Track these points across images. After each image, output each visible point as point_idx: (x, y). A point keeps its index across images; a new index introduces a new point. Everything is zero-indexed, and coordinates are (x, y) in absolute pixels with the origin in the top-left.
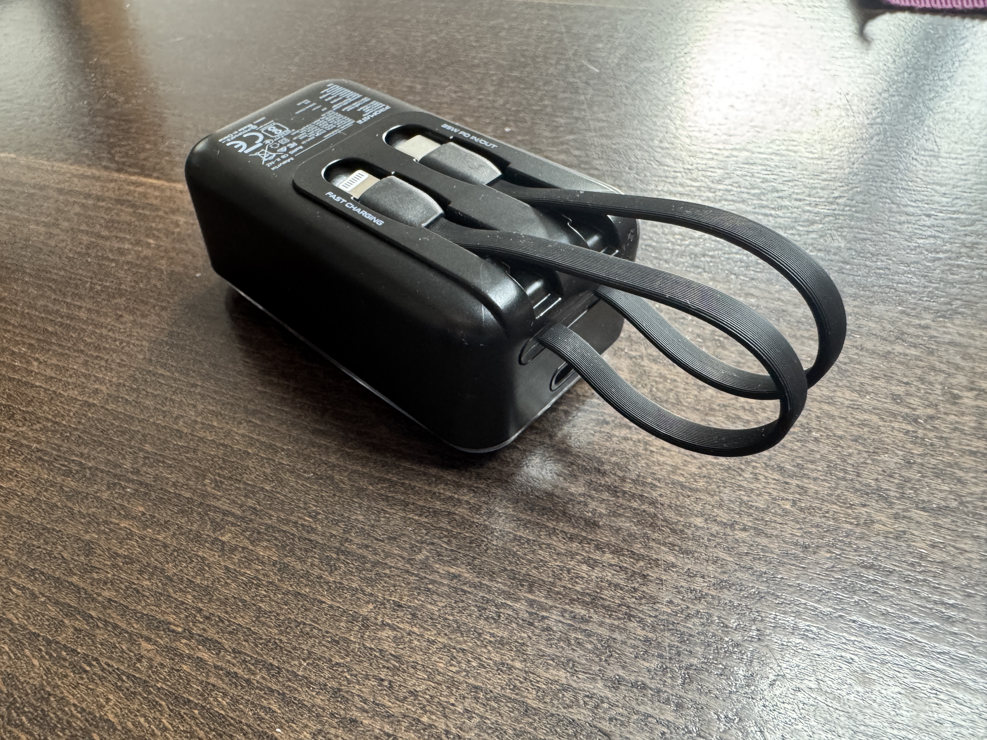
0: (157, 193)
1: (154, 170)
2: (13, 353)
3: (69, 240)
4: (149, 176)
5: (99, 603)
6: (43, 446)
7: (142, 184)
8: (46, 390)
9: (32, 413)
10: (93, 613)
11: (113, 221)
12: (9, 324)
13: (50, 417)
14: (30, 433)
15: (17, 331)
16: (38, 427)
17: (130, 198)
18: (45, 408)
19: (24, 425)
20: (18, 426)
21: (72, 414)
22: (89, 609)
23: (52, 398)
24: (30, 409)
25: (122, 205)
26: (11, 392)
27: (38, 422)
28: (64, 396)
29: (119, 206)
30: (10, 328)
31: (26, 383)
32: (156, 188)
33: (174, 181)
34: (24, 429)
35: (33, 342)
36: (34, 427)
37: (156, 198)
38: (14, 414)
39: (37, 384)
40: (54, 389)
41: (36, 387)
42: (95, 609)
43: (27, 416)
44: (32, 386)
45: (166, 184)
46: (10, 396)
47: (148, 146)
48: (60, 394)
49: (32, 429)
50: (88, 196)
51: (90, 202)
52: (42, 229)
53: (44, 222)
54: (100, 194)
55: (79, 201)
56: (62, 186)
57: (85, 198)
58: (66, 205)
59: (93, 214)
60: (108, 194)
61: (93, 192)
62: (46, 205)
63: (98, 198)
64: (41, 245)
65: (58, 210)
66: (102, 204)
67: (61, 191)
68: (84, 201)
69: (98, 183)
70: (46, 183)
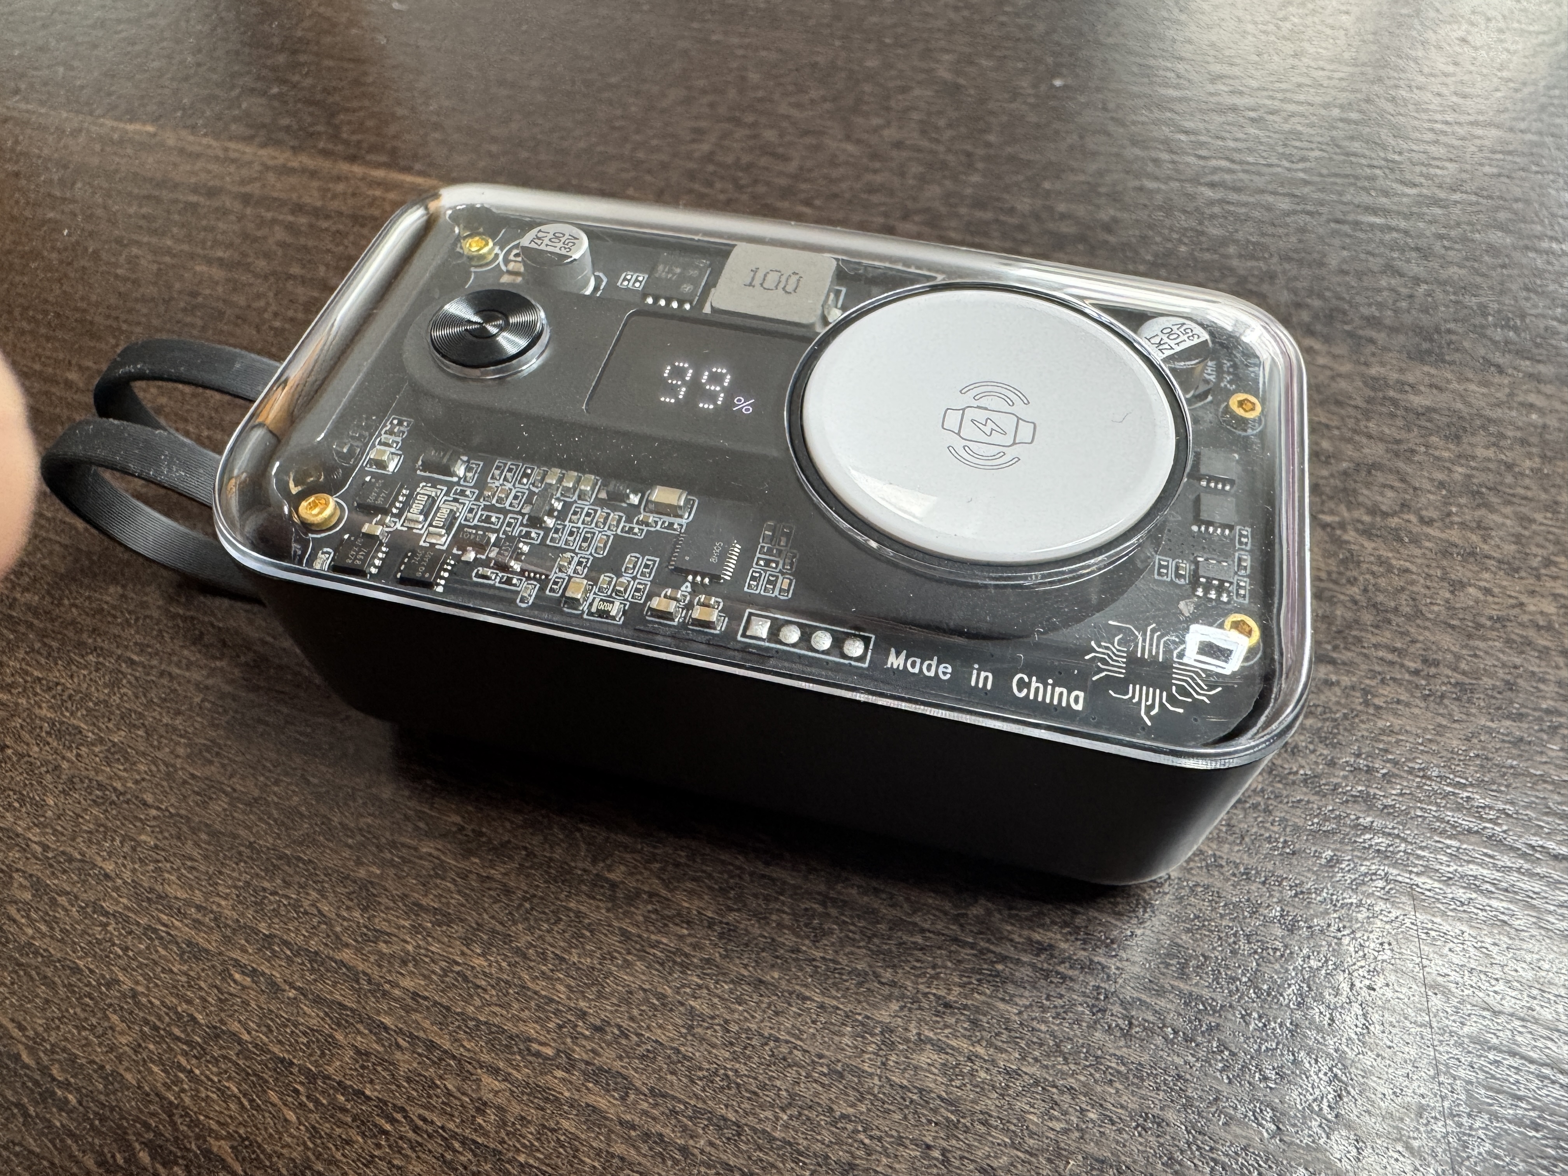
50: (298, 209)
51: (303, 220)
52: (218, 273)
53: (220, 259)
54: (319, 204)
55: (281, 217)
56: (248, 189)
57: (293, 212)
58: (259, 227)
59: (310, 243)
60: (335, 205)
61: (306, 200)
62: (221, 225)
63: (316, 212)
64: (220, 305)
65: (245, 236)
66: (325, 224)
67: (246, 199)
68: (290, 218)
69: (315, 184)
70: (217, 183)
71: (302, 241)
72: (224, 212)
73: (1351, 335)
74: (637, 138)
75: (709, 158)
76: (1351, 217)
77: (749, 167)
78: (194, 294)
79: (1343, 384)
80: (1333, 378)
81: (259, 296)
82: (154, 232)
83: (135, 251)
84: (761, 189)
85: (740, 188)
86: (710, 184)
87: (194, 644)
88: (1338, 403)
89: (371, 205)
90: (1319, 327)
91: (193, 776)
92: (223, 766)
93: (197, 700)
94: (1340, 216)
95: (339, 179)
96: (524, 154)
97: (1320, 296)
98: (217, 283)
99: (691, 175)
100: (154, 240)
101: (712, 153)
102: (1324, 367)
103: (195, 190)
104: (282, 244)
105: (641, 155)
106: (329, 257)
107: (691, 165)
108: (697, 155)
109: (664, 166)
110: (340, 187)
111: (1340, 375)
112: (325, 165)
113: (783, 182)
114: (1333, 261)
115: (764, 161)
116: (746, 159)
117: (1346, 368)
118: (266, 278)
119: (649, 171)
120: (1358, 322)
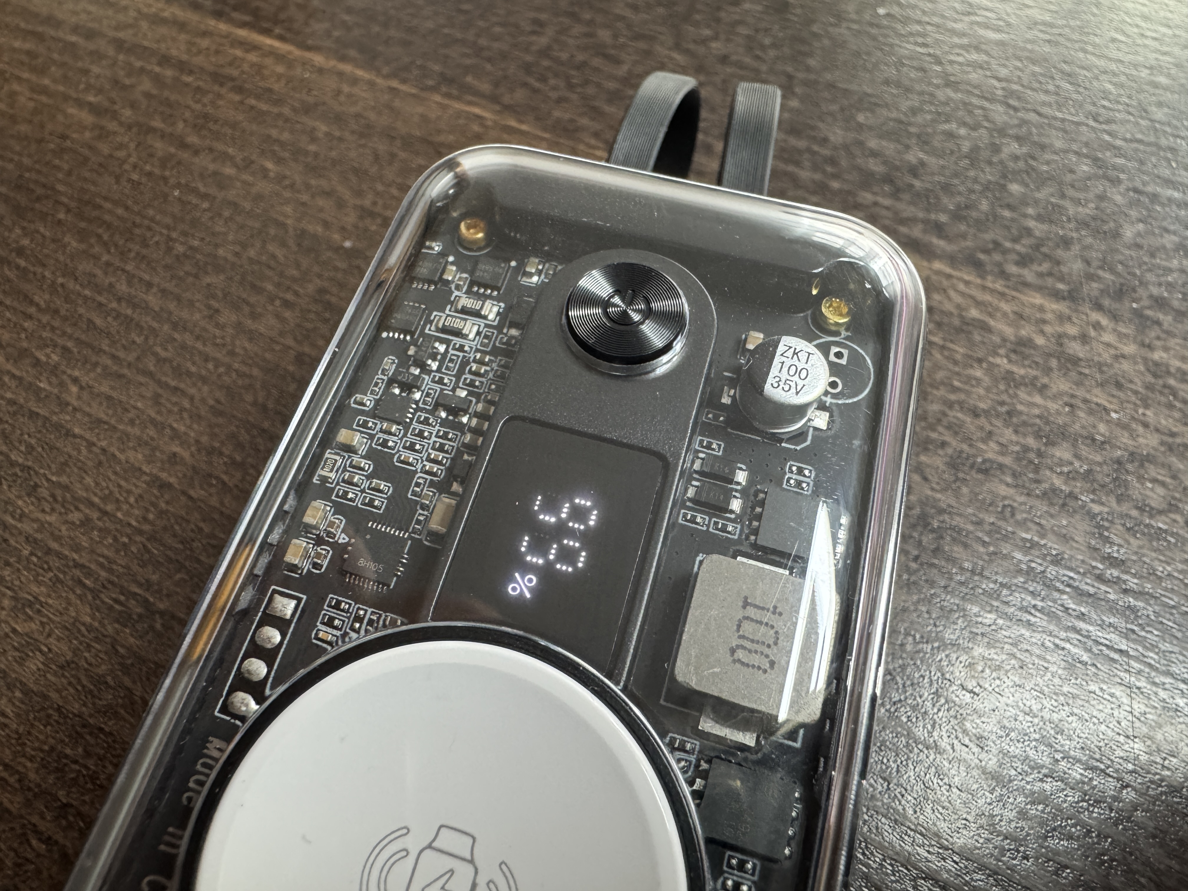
0: (280, 69)
2: (37, 363)
3: (132, 145)
4: (267, 32)
6: (83, 559)
7: (254, 47)
8: (91, 444)
9: (66, 488)
11: (206, 116)
12: (32, 302)
13: (96, 500)
14: (63, 529)
15: (45, 319)
16: (75, 517)
17: (235, 73)
18: (89, 480)
19: (53, 510)
20: (43, 511)
21: (132, 500)
23: (100, 463)
24: (64, 479)
25: (222, 85)
26: (33, 441)
27: (77, 508)
28: (119, 462)
29: (216, 88)
30: (32, 310)
31: (58, 427)
32: (280, 58)
33: (309, 48)
34: (52, 518)
35: (70, 344)
36: (70, 517)
37: (280, 77)
38: (36, 486)
39: (77, 431)
40: (104, 444)
41: (75, 436)
43: (58, 492)
44: (69, 434)
45: (297, 52)
46: (31, 448)
48: (114, 456)
49: (66, 522)
50: (165, 60)
51: (169, 73)
52: (87, 117)
53: (90, 104)
54: (185, 57)
55: (149, 67)
56: (121, 35)
57: (160, 64)
58: (129, 75)
59: (173, 97)
60: (198, 60)
61: (174, 52)
62: (96, 69)
63: (182, 67)
64: (86, 152)
65: (116, 82)
66: (189, 79)
67: (119, 45)
68: (157, 69)
69: (183, 37)
70: (94, 25)
71: (166, 93)
72: (97, 56)
73: (1138, 314)
74: (481, 23)
75: (545, 53)
76: (1150, 189)
77: (582, 66)
78: (64, 137)
79: (1126, 366)
80: (1116, 357)
81: (121, 146)
82: (33, 69)
83: (16, 87)
84: (591, 90)
85: (571, 87)
86: (543, 79)
87: (29, 495)
88: (1119, 386)
89: (231, 64)
90: (1106, 302)
91: (14, 631)
92: (42, 623)
93: (26, 553)
94: (1138, 185)
95: (205, 34)
96: (376, 29)
97: (1112, 270)
98: (85, 128)
99: (528, 68)
100: (34, 78)
101: (549, 48)
102: (1108, 345)
103: (75, 29)
104: (148, 95)
105: (483, 42)
106: (188, 114)
107: (529, 58)
108: (534, 48)
109: (504, 56)
110: (205, 43)
111: (1123, 356)
112: (191, 17)
113: (611, 85)
114: (1128, 233)
115: (597, 62)
116: (580, 57)
117: (1130, 349)
118: (130, 128)
119: (489, 60)
120: (1146, 302)
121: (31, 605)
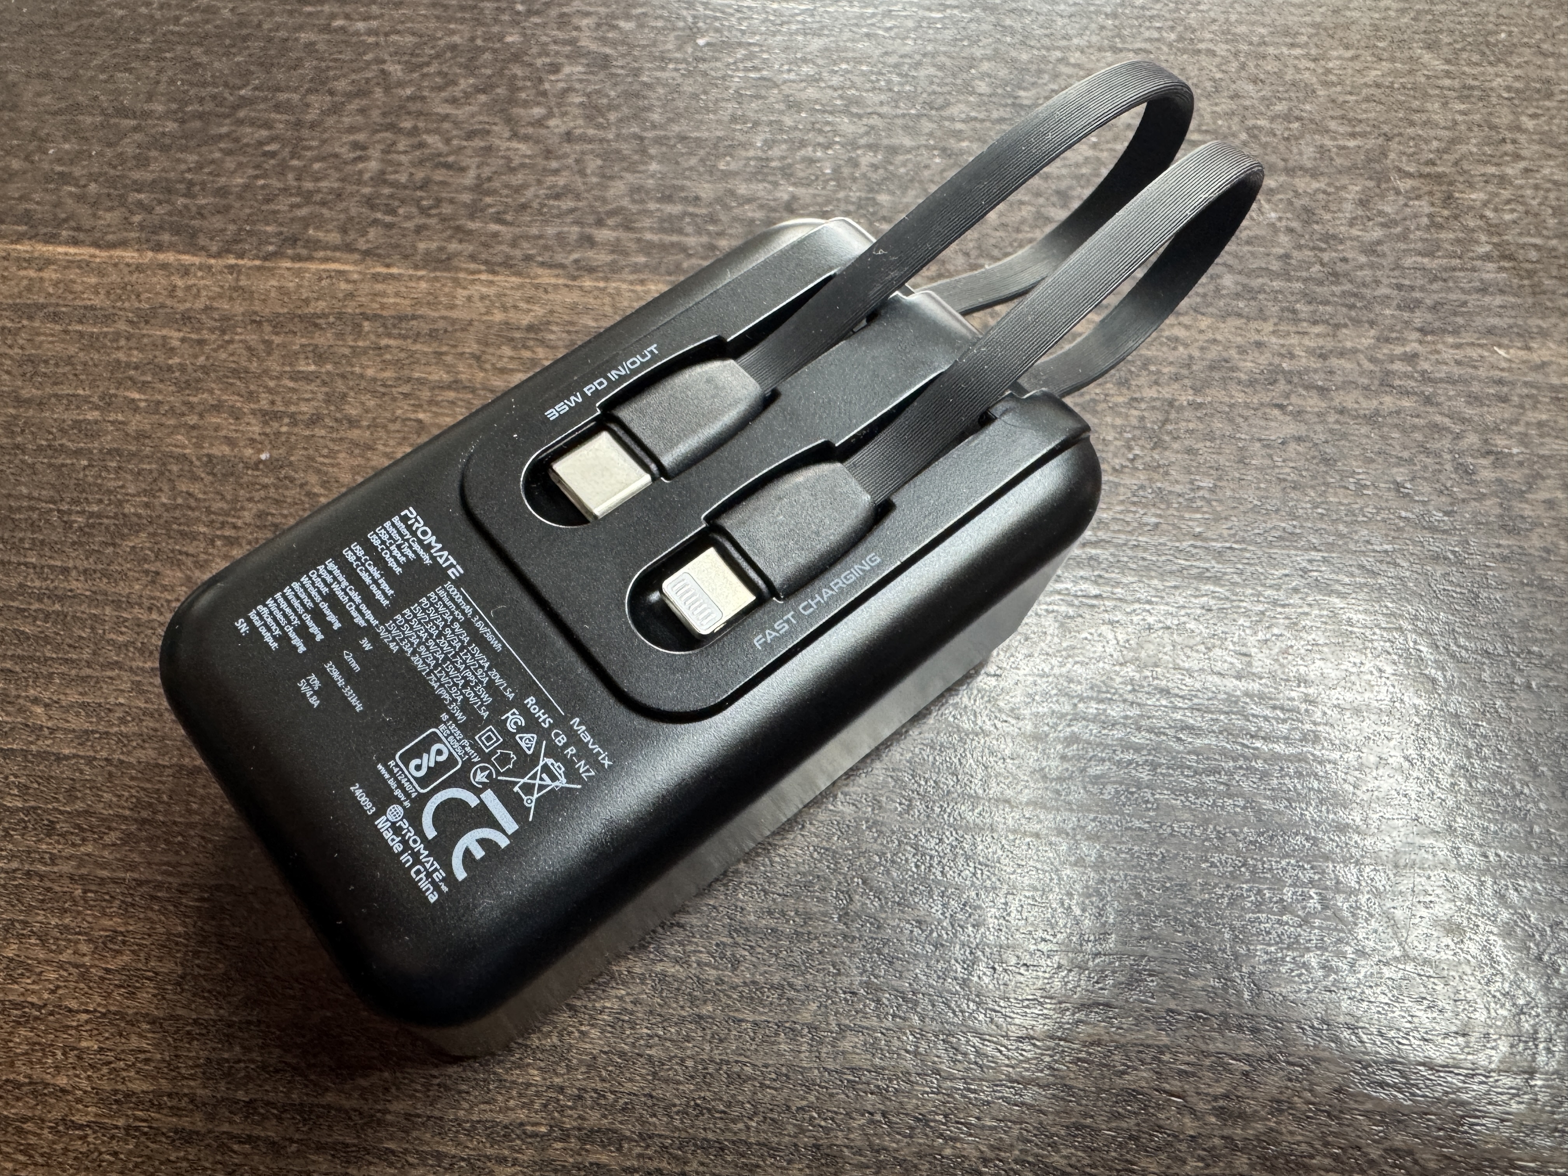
1: (60, 223)
5: (392, 1125)
6: (143, 874)
8: (90, 761)
9: (87, 813)
10: (391, 1145)
13: (127, 813)
14: (106, 853)
16: (112, 837)
18: (107, 796)
19: (84, 840)
20: (74, 845)
21: (165, 798)
22: (381, 1141)
23: (111, 775)
24: (79, 806)
26: (23, 780)
27: (110, 828)
28: (131, 766)
31: (42, 755)
34: (89, 848)
36: (107, 840)
38: (52, 823)
39: (66, 751)
40: (104, 754)
41: (67, 758)
42: (392, 1138)
43: (81, 821)
44: (59, 758)
46: (23, 788)
47: (16, 164)
48: (121, 762)
49: (105, 846)
87: (49, 835)
121: (112, 940)
